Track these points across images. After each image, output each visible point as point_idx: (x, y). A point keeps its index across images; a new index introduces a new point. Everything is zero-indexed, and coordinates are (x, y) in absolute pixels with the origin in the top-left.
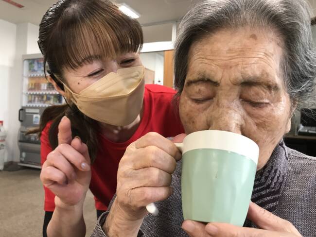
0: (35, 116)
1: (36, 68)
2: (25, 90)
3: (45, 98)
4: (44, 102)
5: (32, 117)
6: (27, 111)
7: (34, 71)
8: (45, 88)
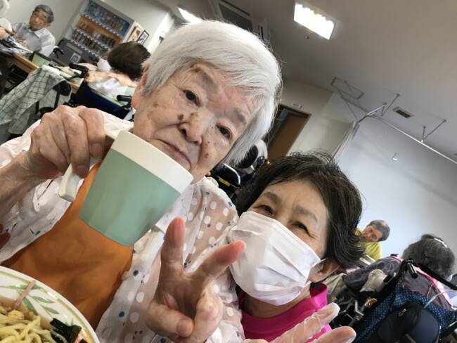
0: (75, 54)
1: (96, 14)
2: (74, 25)
3: (92, 46)
4: (90, 49)
5: (72, 54)
6: (68, 45)
7: (94, 15)
8: (98, 37)
